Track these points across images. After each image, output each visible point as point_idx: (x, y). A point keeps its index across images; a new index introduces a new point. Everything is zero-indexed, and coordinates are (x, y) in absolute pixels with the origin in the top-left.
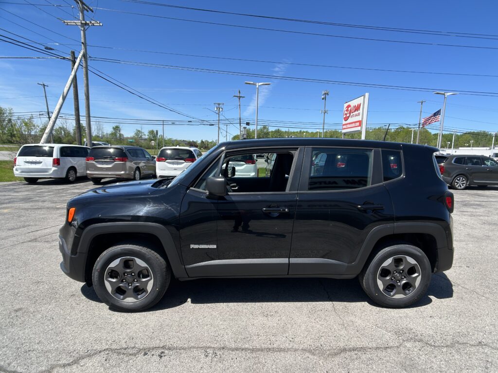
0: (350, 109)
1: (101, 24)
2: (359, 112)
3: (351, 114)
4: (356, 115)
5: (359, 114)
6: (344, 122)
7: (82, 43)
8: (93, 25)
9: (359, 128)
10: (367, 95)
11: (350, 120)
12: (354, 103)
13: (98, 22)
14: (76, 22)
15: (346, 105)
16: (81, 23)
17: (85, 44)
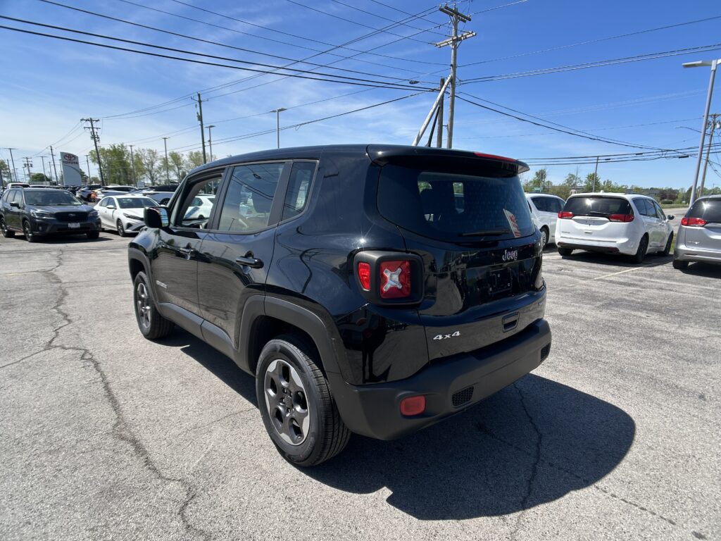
1: (474, 34)
7: (451, 65)
8: (466, 38)
13: (470, 32)
14: (447, 40)
16: (453, 40)
17: (454, 66)
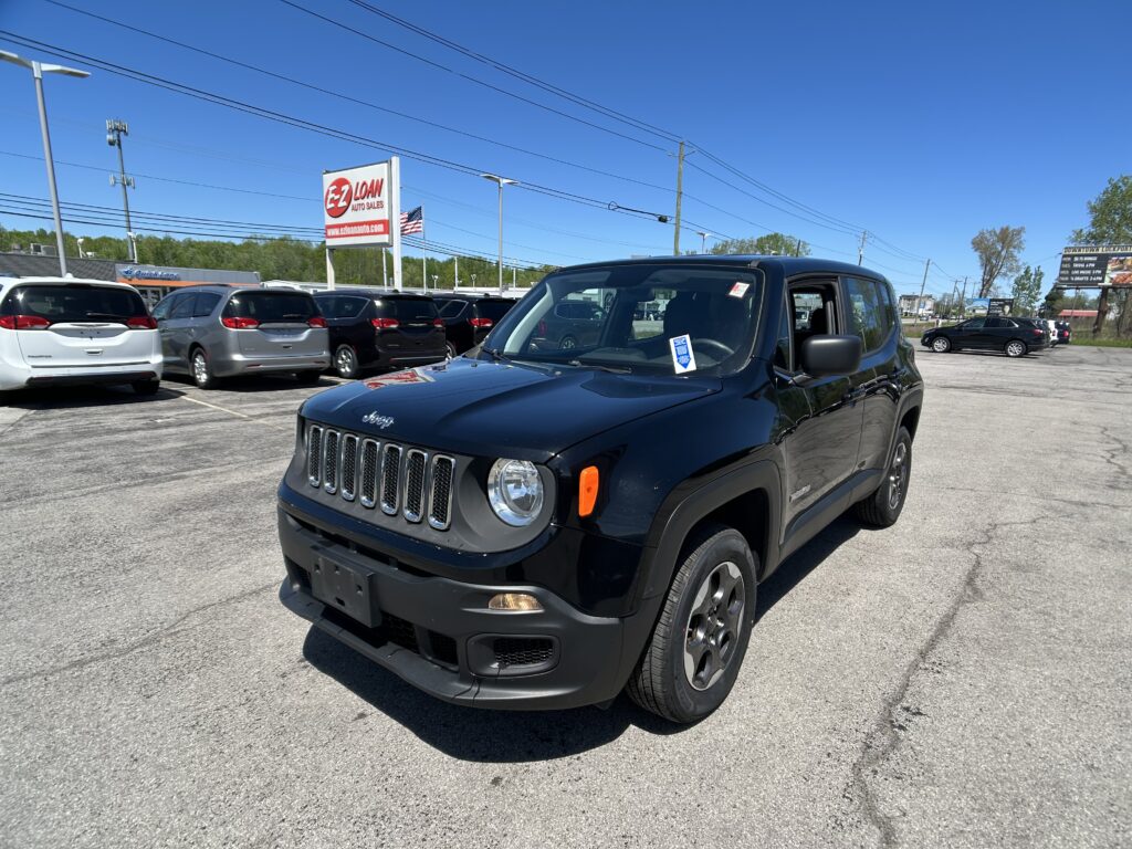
0: (345, 188)
2: (377, 199)
3: (353, 202)
4: (370, 206)
5: (380, 205)
6: (330, 221)
9: (385, 238)
10: (395, 160)
11: (349, 217)
12: (358, 176)
15: (329, 179)
